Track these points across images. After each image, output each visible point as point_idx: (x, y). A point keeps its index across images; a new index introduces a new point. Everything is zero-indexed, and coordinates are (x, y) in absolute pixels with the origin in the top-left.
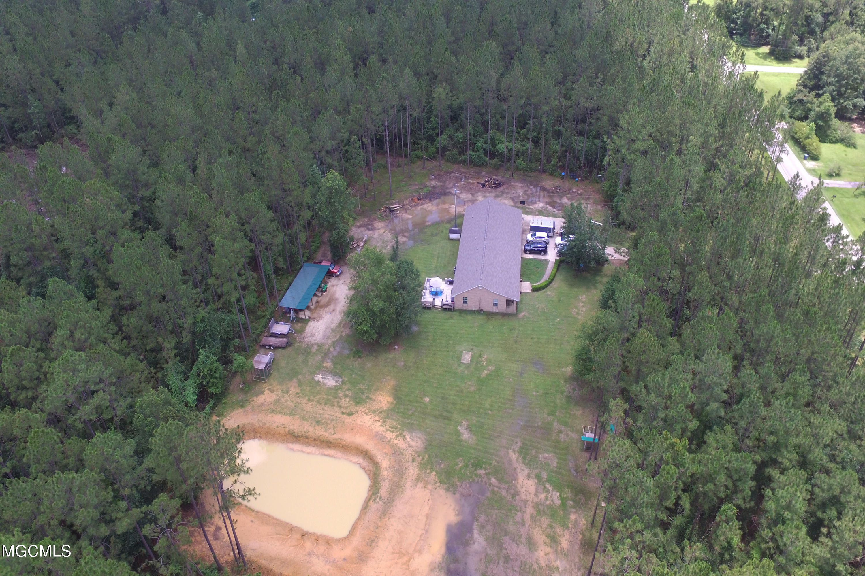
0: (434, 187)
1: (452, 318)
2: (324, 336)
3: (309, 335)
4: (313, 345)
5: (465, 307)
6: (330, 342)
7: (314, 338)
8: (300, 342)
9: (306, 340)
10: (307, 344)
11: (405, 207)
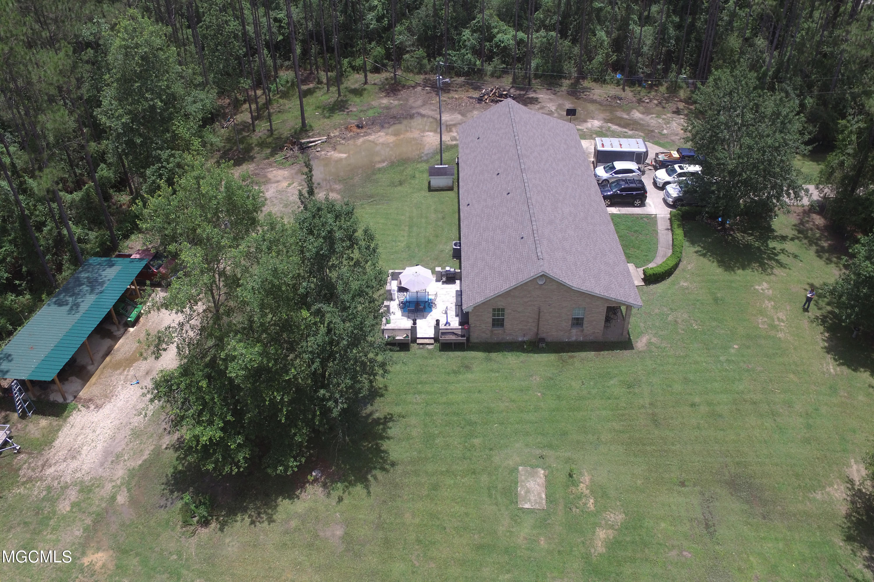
0: (388, 108)
1: (468, 368)
2: (107, 453)
3: (62, 454)
4: (66, 487)
5: (499, 335)
6: (120, 472)
7: (74, 464)
8: (30, 480)
9: (50, 471)
10: (49, 488)
11: (334, 141)
